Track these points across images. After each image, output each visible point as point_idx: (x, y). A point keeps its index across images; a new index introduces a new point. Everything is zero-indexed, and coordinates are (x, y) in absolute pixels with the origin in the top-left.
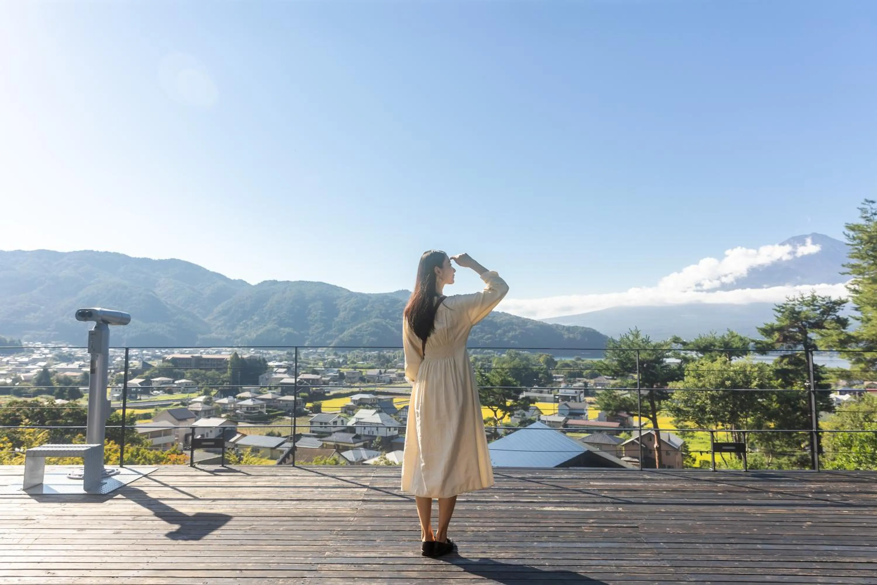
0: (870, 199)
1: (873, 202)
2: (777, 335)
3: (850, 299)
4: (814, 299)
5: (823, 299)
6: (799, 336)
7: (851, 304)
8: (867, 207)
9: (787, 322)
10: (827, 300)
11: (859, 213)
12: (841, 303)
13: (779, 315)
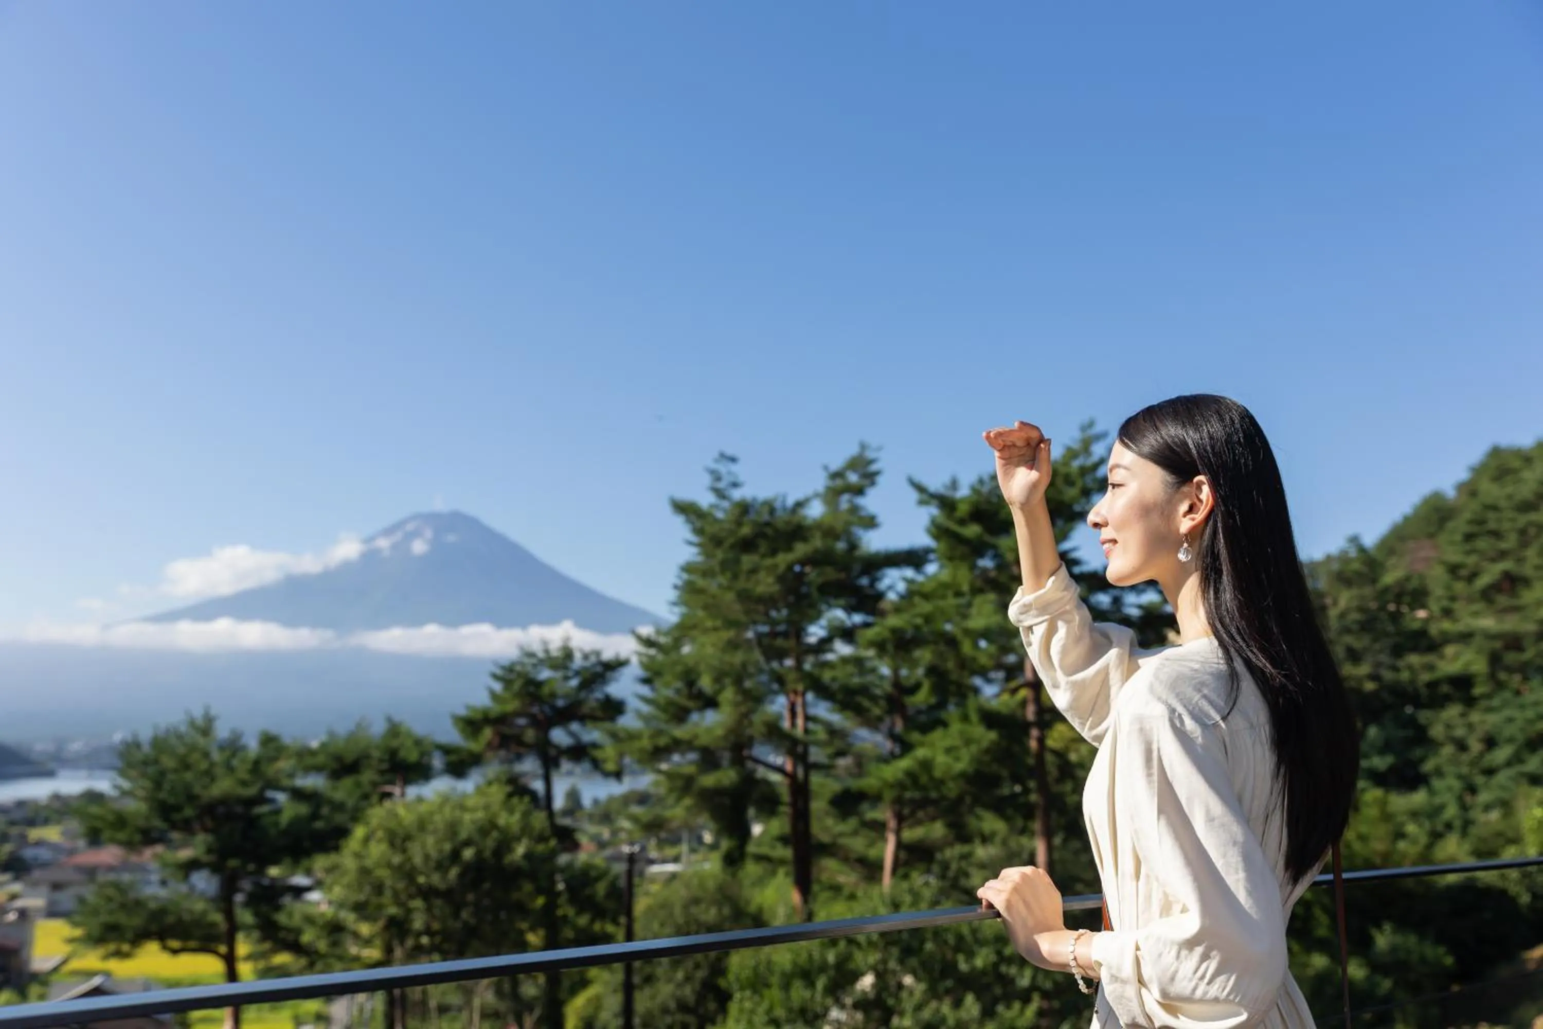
0: (730, 452)
1: (733, 460)
2: (488, 733)
3: (634, 660)
4: (568, 654)
5: (586, 657)
6: (530, 735)
7: (634, 670)
8: (722, 468)
9: (512, 706)
10: (593, 659)
11: (707, 480)
12: (614, 666)
13: (498, 687)
